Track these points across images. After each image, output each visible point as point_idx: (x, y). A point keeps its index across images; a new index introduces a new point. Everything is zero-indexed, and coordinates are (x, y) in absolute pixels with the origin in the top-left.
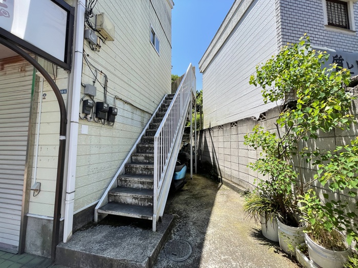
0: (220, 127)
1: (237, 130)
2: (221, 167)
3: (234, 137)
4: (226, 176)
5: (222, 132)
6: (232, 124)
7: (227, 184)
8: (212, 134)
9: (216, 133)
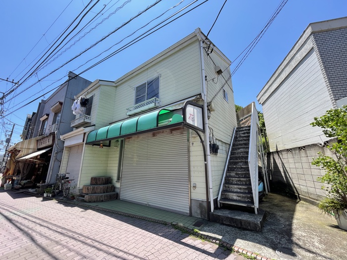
0: (288, 150)
1: (306, 153)
2: (296, 185)
3: (304, 159)
4: (303, 193)
5: (291, 155)
6: (300, 148)
7: (306, 200)
8: (281, 156)
9: (284, 155)
